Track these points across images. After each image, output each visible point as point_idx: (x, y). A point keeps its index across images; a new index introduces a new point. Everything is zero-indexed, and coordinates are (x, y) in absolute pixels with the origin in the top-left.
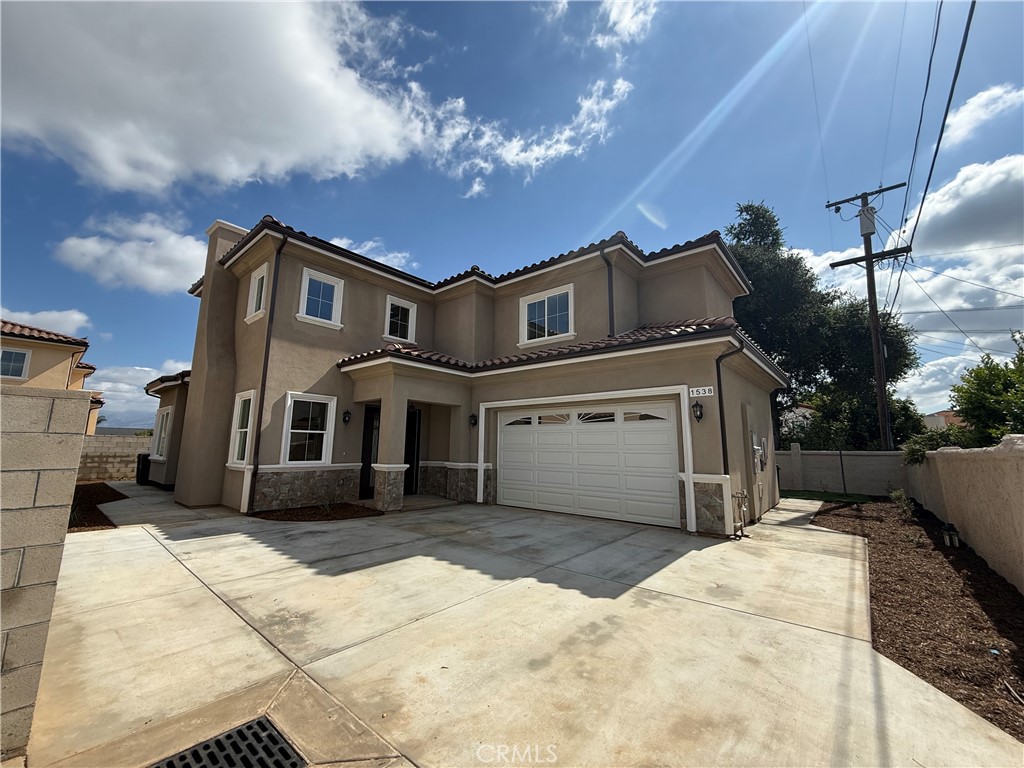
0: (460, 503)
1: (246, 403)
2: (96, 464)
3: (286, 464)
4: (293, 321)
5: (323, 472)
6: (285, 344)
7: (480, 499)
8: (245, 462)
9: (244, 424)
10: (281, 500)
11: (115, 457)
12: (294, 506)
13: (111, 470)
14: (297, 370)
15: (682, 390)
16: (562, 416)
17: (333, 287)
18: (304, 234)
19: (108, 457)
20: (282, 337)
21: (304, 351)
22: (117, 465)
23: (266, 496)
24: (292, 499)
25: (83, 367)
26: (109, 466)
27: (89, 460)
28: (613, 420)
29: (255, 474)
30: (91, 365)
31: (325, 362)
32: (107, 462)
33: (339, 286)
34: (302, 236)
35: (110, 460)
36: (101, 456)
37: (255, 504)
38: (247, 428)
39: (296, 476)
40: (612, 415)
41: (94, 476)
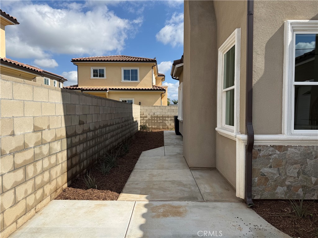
1: (231, 54)
2: (161, 121)
3: (291, 134)
8: (234, 128)
9: (229, 81)
10: (288, 187)
11: (168, 117)
13: (168, 124)
19: (165, 117)
22: (170, 122)
23: (267, 179)
25: (161, 76)
26: (166, 122)
27: (158, 119)
29: (250, 147)
30: (163, 74)
32: (165, 120)
35: (167, 119)
36: (163, 117)
38: (233, 85)
41: (161, 127)
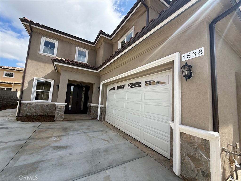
0: (92, 119)
3: (33, 101)
4: (38, 54)
5: (48, 104)
6: (34, 62)
7: (98, 119)
12: (36, 115)
14: (39, 71)
15: (175, 57)
16: (123, 85)
17: (55, 44)
18: (38, 24)
20: (33, 59)
21: (42, 64)
23: (25, 111)
24: (35, 113)
28: (140, 86)
29: (20, 104)
31: (50, 68)
33: (56, 43)
34: (37, 24)
37: (20, 113)
39: (37, 105)
40: (140, 83)
